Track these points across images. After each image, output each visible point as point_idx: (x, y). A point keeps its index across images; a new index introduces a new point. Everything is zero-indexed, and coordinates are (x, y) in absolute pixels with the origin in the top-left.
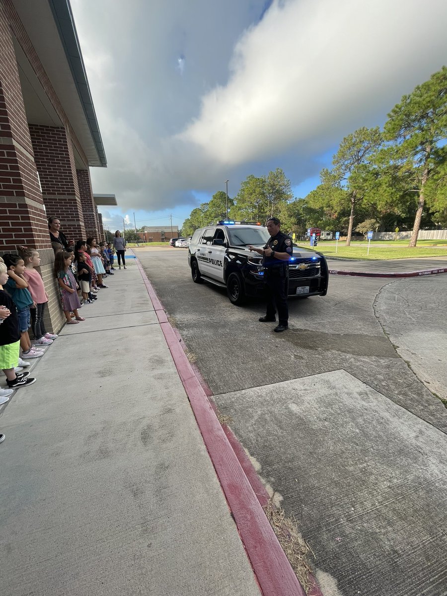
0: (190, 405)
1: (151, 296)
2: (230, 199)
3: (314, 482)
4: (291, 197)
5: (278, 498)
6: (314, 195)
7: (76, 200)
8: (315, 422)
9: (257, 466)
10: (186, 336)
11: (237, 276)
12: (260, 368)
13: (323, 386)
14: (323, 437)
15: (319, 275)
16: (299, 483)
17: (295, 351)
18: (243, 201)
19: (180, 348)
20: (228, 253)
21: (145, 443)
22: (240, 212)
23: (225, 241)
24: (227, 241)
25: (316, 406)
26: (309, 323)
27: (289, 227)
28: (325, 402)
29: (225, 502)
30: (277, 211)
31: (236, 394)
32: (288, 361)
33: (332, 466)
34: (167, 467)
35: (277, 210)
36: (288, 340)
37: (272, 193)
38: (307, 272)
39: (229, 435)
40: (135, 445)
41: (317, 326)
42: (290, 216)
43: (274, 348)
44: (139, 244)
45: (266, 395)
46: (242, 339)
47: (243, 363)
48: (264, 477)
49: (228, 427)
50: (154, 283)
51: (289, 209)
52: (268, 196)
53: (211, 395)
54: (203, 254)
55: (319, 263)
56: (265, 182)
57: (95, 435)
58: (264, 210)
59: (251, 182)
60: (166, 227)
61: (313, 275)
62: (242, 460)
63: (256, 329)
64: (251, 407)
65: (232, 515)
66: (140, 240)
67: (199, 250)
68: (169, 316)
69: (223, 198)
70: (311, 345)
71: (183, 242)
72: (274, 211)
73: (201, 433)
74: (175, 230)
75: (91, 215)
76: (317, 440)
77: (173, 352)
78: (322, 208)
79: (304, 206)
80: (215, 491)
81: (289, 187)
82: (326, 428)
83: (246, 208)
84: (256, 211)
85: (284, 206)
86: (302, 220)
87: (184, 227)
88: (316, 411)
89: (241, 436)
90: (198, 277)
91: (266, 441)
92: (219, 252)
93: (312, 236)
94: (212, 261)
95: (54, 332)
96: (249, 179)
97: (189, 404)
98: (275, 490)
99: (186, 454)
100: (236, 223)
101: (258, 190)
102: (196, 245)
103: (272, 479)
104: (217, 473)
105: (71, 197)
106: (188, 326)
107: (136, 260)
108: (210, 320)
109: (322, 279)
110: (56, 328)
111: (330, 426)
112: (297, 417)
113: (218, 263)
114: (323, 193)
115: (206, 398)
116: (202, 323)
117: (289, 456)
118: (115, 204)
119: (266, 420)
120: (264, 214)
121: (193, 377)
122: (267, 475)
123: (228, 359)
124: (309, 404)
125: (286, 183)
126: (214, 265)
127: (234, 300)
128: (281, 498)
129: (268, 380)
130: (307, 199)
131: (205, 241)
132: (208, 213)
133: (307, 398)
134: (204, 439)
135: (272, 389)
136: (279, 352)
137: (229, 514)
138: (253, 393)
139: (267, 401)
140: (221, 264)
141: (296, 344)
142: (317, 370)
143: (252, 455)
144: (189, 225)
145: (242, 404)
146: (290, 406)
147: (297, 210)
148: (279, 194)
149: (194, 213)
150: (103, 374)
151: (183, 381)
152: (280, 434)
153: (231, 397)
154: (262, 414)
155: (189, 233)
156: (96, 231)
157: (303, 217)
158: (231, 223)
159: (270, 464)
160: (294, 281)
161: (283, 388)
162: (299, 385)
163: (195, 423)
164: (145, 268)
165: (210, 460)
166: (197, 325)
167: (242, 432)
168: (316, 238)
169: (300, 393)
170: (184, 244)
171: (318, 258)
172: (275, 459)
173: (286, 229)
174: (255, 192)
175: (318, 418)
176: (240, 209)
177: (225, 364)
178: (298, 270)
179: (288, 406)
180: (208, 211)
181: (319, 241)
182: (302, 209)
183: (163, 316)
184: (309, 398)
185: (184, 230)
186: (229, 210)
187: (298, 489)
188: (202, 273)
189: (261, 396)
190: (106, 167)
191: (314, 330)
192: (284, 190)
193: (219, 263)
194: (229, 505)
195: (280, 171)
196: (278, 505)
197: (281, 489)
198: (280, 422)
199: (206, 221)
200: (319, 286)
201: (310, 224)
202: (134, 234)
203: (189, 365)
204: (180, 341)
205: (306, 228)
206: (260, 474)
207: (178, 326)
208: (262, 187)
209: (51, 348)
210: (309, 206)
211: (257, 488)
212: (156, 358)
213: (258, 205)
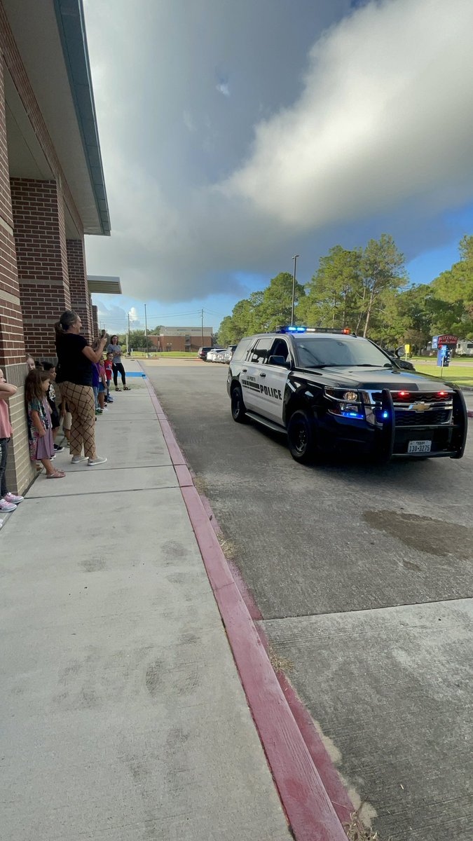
0: (224, 633)
1: (168, 440)
2: (299, 286)
3: (434, 793)
4: (405, 282)
5: (369, 813)
6: (447, 279)
7: (63, 287)
8: (440, 687)
9: (334, 754)
10: (221, 512)
11: (305, 416)
12: (343, 581)
13: (457, 624)
14: (453, 718)
15: (450, 422)
16: (405, 791)
17: (406, 554)
18: (322, 289)
19: (210, 530)
20: (293, 379)
21: (152, 692)
22: (314, 306)
23: (289, 359)
24: (291, 359)
25: (442, 658)
26: (430, 505)
27: (398, 333)
28: (458, 654)
29: (280, 808)
30: (379, 305)
31: (300, 622)
32: (393, 572)
33: (466, 768)
34: (186, 737)
35: (378, 303)
36: (393, 534)
37: (372, 275)
38: (427, 417)
39: (288, 693)
40: (137, 692)
41: (445, 511)
42: (402, 314)
43: (367, 546)
44: (150, 354)
45: (354, 627)
46: (313, 524)
47: (313, 568)
48: (345, 774)
49: (286, 678)
50: (171, 420)
51: (400, 303)
52: (364, 280)
53: (258, 619)
54: (252, 378)
55: (451, 403)
56: (359, 257)
57: (76, 668)
58: (355, 303)
59: (337, 258)
60: (194, 329)
61: (438, 422)
62: (309, 739)
63: (336, 510)
64: (326, 647)
65: (291, 830)
66: (152, 348)
67: (245, 371)
68: (194, 475)
69: (289, 284)
70: (434, 547)
71: (219, 355)
72: (374, 306)
73: (243, 685)
74: (207, 334)
75: (83, 308)
76: (441, 721)
77: (200, 538)
78: (461, 301)
79: (428, 297)
80: (264, 788)
81: (402, 265)
82: (460, 700)
83: (324, 301)
84: (342, 305)
85: (391, 297)
86: (423, 320)
87: (222, 328)
88: (441, 667)
89: (307, 698)
90: (241, 412)
91: (351, 712)
92: (277, 376)
93: (439, 348)
94: (264, 389)
95: (19, 491)
96: (333, 252)
97: (224, 631)
98: (365, 799)
99: (217, 719)
100: (308, 330)
101: (347, 271)
102: (242, 363)
103: (360, 781)
104: (267, 758)
105: (56, 283)
106: (223, 494)
107: (146, 380)
108: (259, 487)
109: (454, 429)
110: (21, 484)
111: (467, 698)
112: (406, 675)
113: (275, 393)
114: (463, 276)
115: (252, 624)
116: (247, 491)
117: (390, 743)
118: (119, 292)
119: (352, 674)
120: (355, 311)
121: (231, 584)
122: (352, 773)
123: (289, 557)
124: (430, 654)
125: (397, 259)
126: (268, 397)
127: (298, 455)
128: (374, 813)
129: (356, 602)
130: (433, 286)
131: (255, 357)
132: (261, 308)
133: (426, 642)
134: (246, 696)
135: (362, 619)
136: (377, 553)
137: (286, 828)
138: (330, 623)
139: (354, 640)
140: (280, 395)
141: (407, 542)
142: (445, 594)
143: (326, 733)
144: (230, 325)
145: (311, 641)
146: (394, 654)
147: (414, 303)
148: (384, 277)
149: (240, 307)
150: (90, 566)
151: (215, 589)
152: (376, 702)
153: (292, 626)
154: (345, 663)
155: (229, 339)
156: (88, 334)
157: (425, 315)
158: (299, 329)
159: (358, 754)
160: (403, 430)
161: (383, 619)
162: (411, 617)
163: (231, 665)
164: (158, 394)
165: (256, 733)
166: (238, 493)
167: (309, 692)
168: (447, 353)
169: (415, 632)
170: (220, 357)
171: (449, 394)
172: (367, 746)
173: (393, 336)
174: (341, 275)
175: (445, 680)
176: (314, 301)
177: (283, 565)
178: (411, 412)
179: (391, 653)
180: (261, 304)
181: (453, 357)
182: (423, 303)
183: (185, 474)
184: (429, 643)
185: (222, 334)
186: (296, 304)
187: (403, 801)
188: (247, 408)
189: (343, 630)
190: (109, 235)
191: (440, 519)
192: (393, 271)
193: (277, 394)
194: (286, 813)
195: (387, 240)
196: (368, 823)
197: (373, 799)
198: (377, 681)
199: (257, 321)
200: (449, 441)
201: (437, 328)
202: (143, 338)
203: (225, 563)
204: (210, 519)
205: (431, 334)
206: (340, 768)
207: (208, 493)
208: (355, 266)
209: (14, 517)
210: (437, 297)
211: (334, 792)
212: (172, 545)
213: (347, 296)
